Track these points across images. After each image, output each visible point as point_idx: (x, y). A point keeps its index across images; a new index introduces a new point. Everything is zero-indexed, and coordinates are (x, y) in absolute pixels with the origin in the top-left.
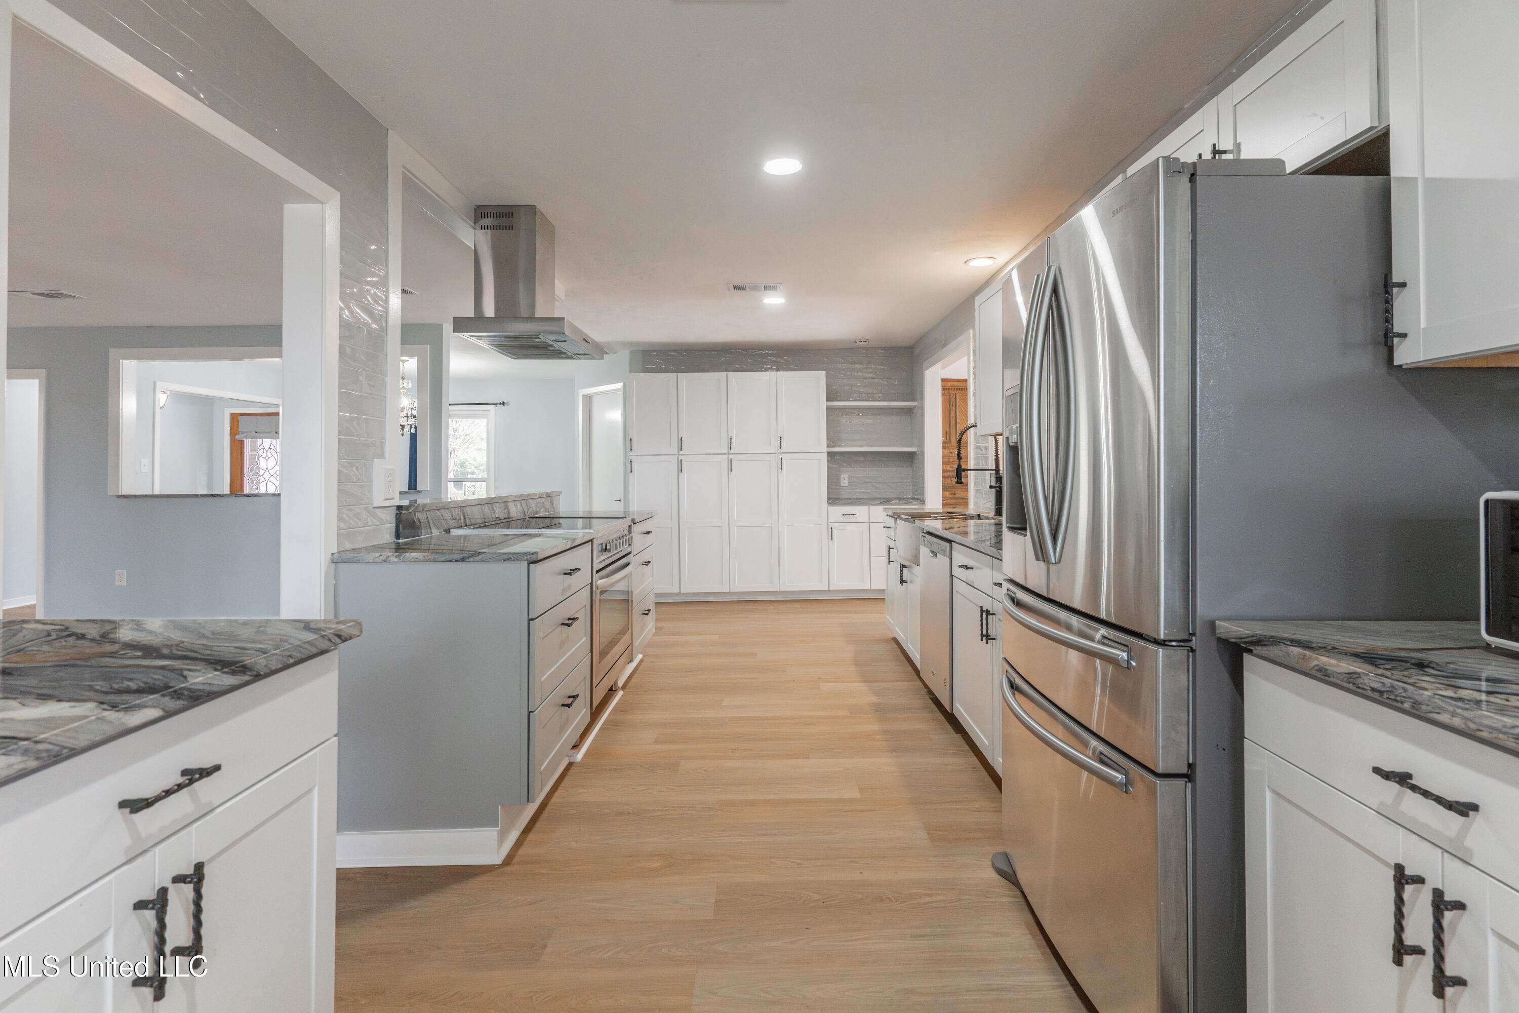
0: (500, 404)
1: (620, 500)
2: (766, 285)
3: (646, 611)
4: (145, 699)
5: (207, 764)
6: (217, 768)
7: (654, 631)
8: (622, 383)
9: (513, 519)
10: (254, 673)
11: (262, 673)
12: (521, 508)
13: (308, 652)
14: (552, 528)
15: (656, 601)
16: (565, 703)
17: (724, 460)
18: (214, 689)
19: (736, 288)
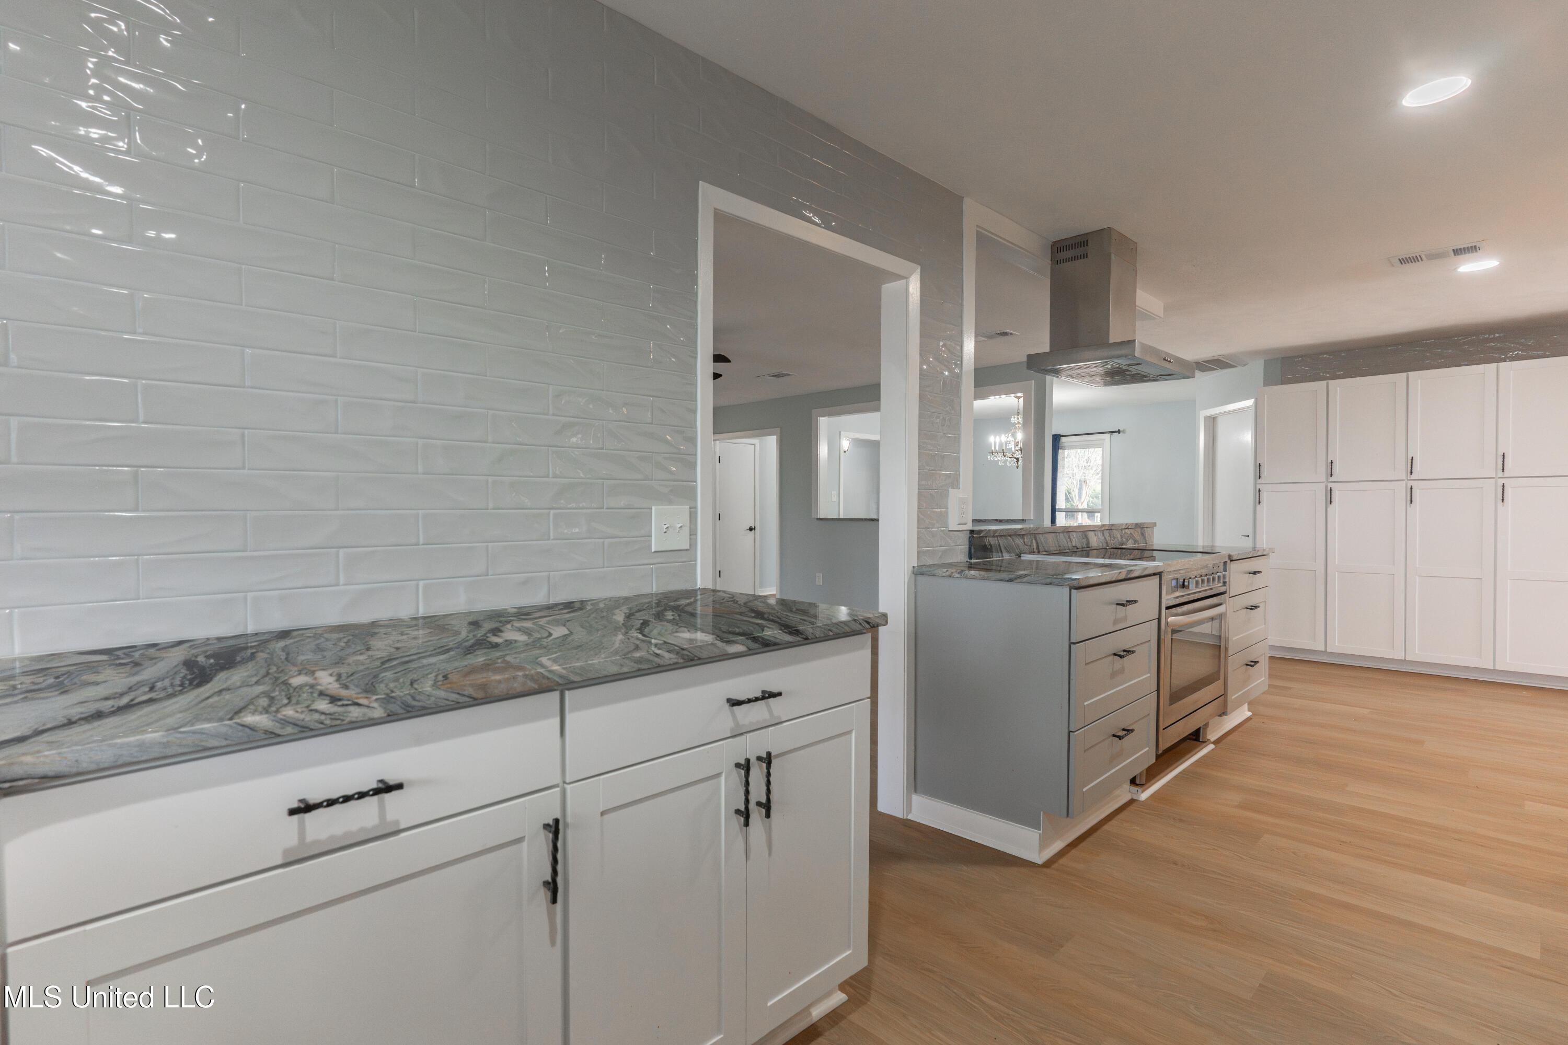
0: (1116, 432)
1: (1248, 536)
2: (1455, 248)
3: (1252, 662)
4: (737, 638)
5: (775, 690)
6: (780, 694)
7: (1266, 688)
8: (1253, 400)
9: (1093, 548)
10: (805, 637)
11: (810, 638)
12: (1103, 538)
13: (843, 630)
14: (1143, 560)
15: (1270, 655)
16: (1118, 734)
17: (1401, 490)
18: (777, 641)
19: (1402, 261)
